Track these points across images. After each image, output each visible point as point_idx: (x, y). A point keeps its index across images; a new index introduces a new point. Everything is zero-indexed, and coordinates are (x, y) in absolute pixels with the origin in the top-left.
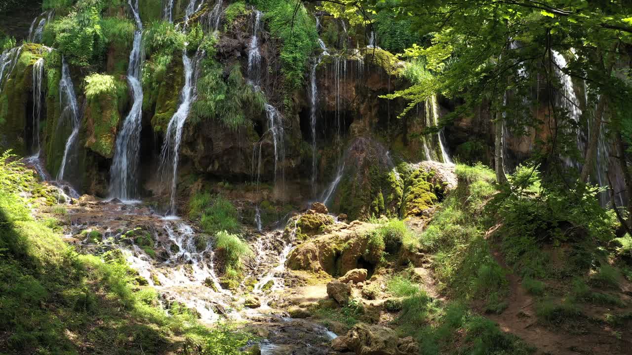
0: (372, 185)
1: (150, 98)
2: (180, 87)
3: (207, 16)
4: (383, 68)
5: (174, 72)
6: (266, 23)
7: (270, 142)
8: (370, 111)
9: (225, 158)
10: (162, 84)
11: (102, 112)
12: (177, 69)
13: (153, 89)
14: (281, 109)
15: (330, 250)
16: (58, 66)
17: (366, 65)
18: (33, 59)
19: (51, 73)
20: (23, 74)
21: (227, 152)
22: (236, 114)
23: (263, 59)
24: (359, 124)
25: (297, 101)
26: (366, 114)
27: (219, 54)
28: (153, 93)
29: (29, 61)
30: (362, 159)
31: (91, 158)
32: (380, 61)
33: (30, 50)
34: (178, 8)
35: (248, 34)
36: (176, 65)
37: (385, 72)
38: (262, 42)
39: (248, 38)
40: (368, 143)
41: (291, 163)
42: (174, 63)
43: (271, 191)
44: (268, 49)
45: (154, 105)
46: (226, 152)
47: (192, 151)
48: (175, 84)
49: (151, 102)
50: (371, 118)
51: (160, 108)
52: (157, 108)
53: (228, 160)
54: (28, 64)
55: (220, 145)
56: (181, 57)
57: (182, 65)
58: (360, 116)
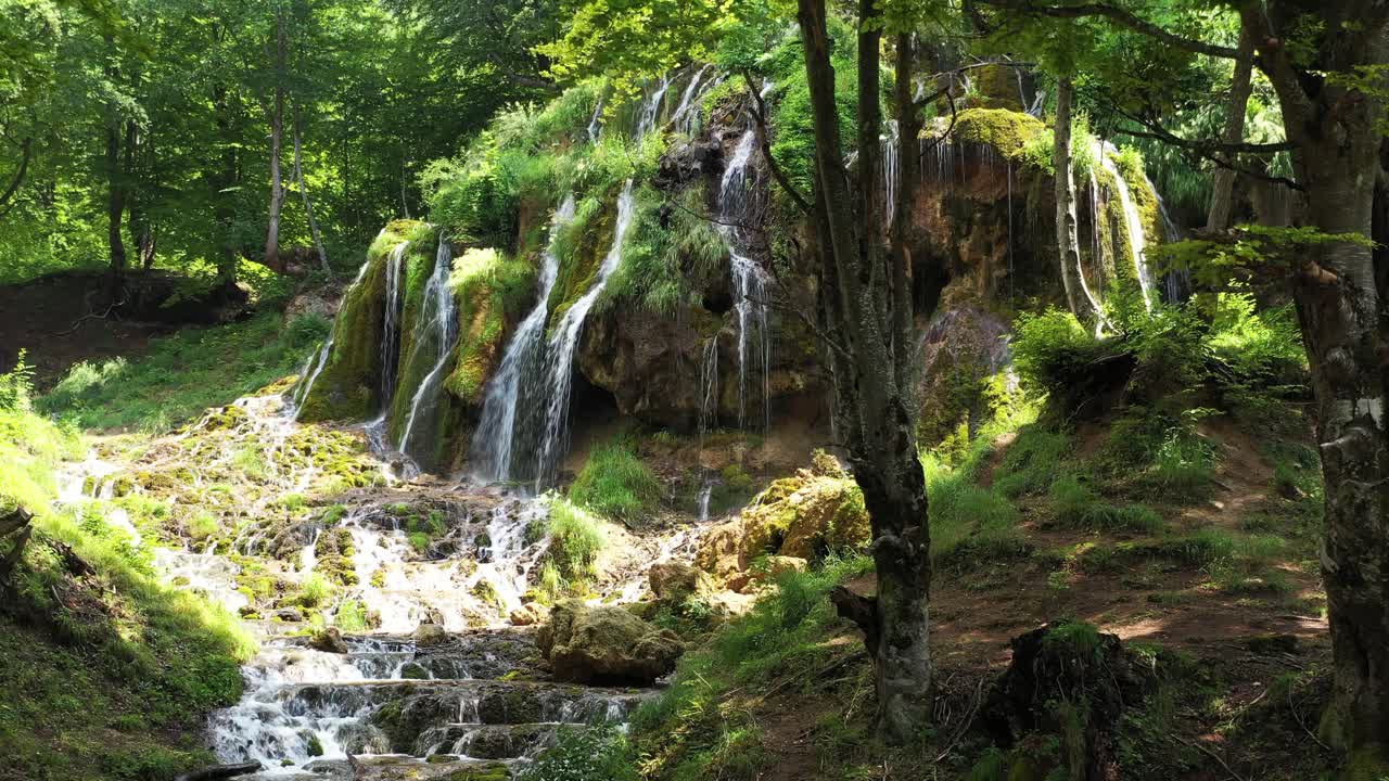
0: (946, 407)
1: (561, 284)
2: (605, 252)
4: (994, 147)
5: (599, 226)
7: (732, 332)
8: (989, 252)
11: (474, 318)
12: (604, 220)
14: (767, 265)
15: (762, 530)
16: (428, 250)
17: (956, 145)
18: (394, 243)
19: (414, 261)
20: (373, 271)
21: (658, 364)
22: (669, 280)
24: (956, 285)
25: (804, 243)
26: (977, 262)
27: (664, 173)
29: (386, 247)
30: (935, 352)
31: (458, 411)
32: (988, 132)
33: (397, 230)
35: (735, 129)
36: (605, 213)
37: (998, 154)
39: (733, 137)
40: (963, 319)
41: (793, 381)
42: (603, 210)
43: (758, 446)
46: (656, 365)
47: (609, 374)
48: (597, 249)
50: (989, 269)
53: (663, 383)
54: (382, 253)
55: (645, 351)
56: (617, 196)
57: (616, 212)
58: (963, 268)
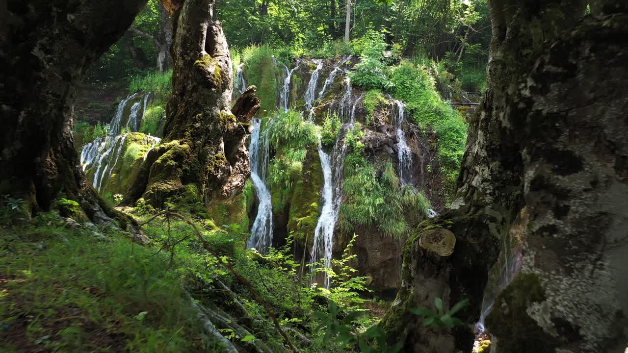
1: (282, 198)
2: (319, 186)
3: (338, 105)
5: (312, 169)
6: (410, 115)
9: (381, 272)
10: (298, 182)
11: (230, 215)
12: (314, 165)
13: (285, 188)
18: (142, 151)
20: (131, 169)
21: (385, 264)
22: (398, 220)
23: (415, 156)
24: (519, 229)
27: (369, 150)
28: (286, 192)
29: (138, 153)
33: (136, 140)
34: (295, 95)
35: (392, 127)
36: (312, 160)
38: (409, 136)
39: (393, 131)
42: (311, 159)
44: (419, 145)
45: (288, 206)
46: (383, 265)
48: (313, 183)
49: (283, 202)
51: (297, 212)
52: (291, 210)
53: (384, 273)
54: (137, 157)
55: (376, 257)
56: (317, 151)
57: (320, 161)
